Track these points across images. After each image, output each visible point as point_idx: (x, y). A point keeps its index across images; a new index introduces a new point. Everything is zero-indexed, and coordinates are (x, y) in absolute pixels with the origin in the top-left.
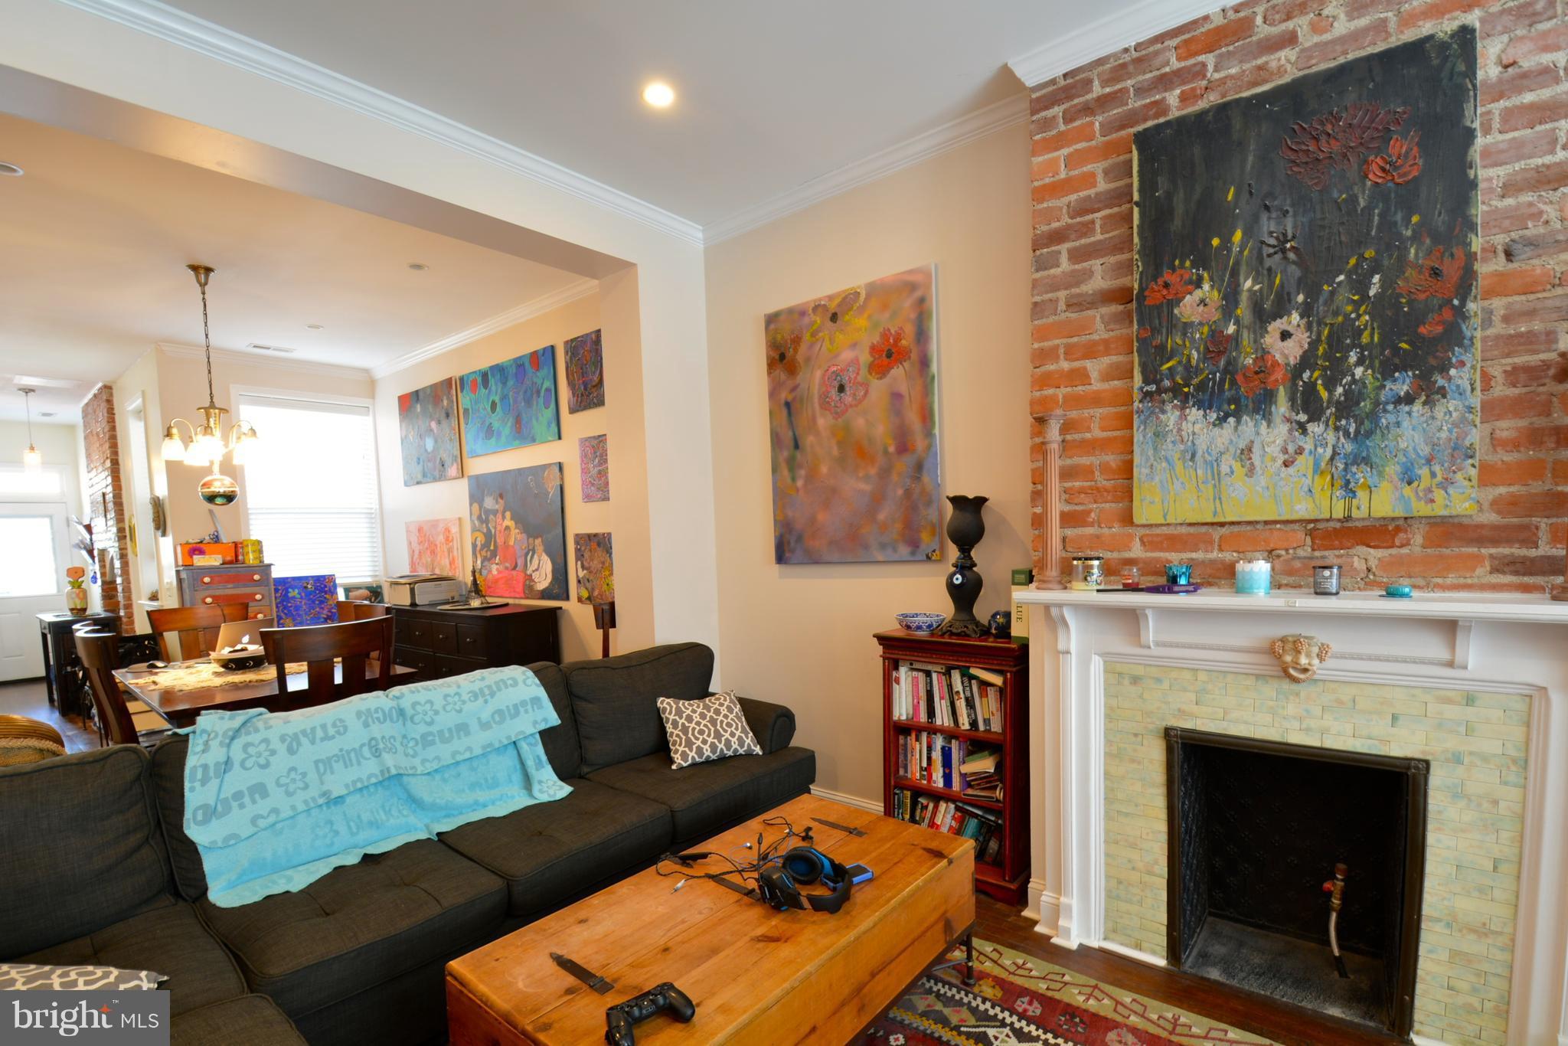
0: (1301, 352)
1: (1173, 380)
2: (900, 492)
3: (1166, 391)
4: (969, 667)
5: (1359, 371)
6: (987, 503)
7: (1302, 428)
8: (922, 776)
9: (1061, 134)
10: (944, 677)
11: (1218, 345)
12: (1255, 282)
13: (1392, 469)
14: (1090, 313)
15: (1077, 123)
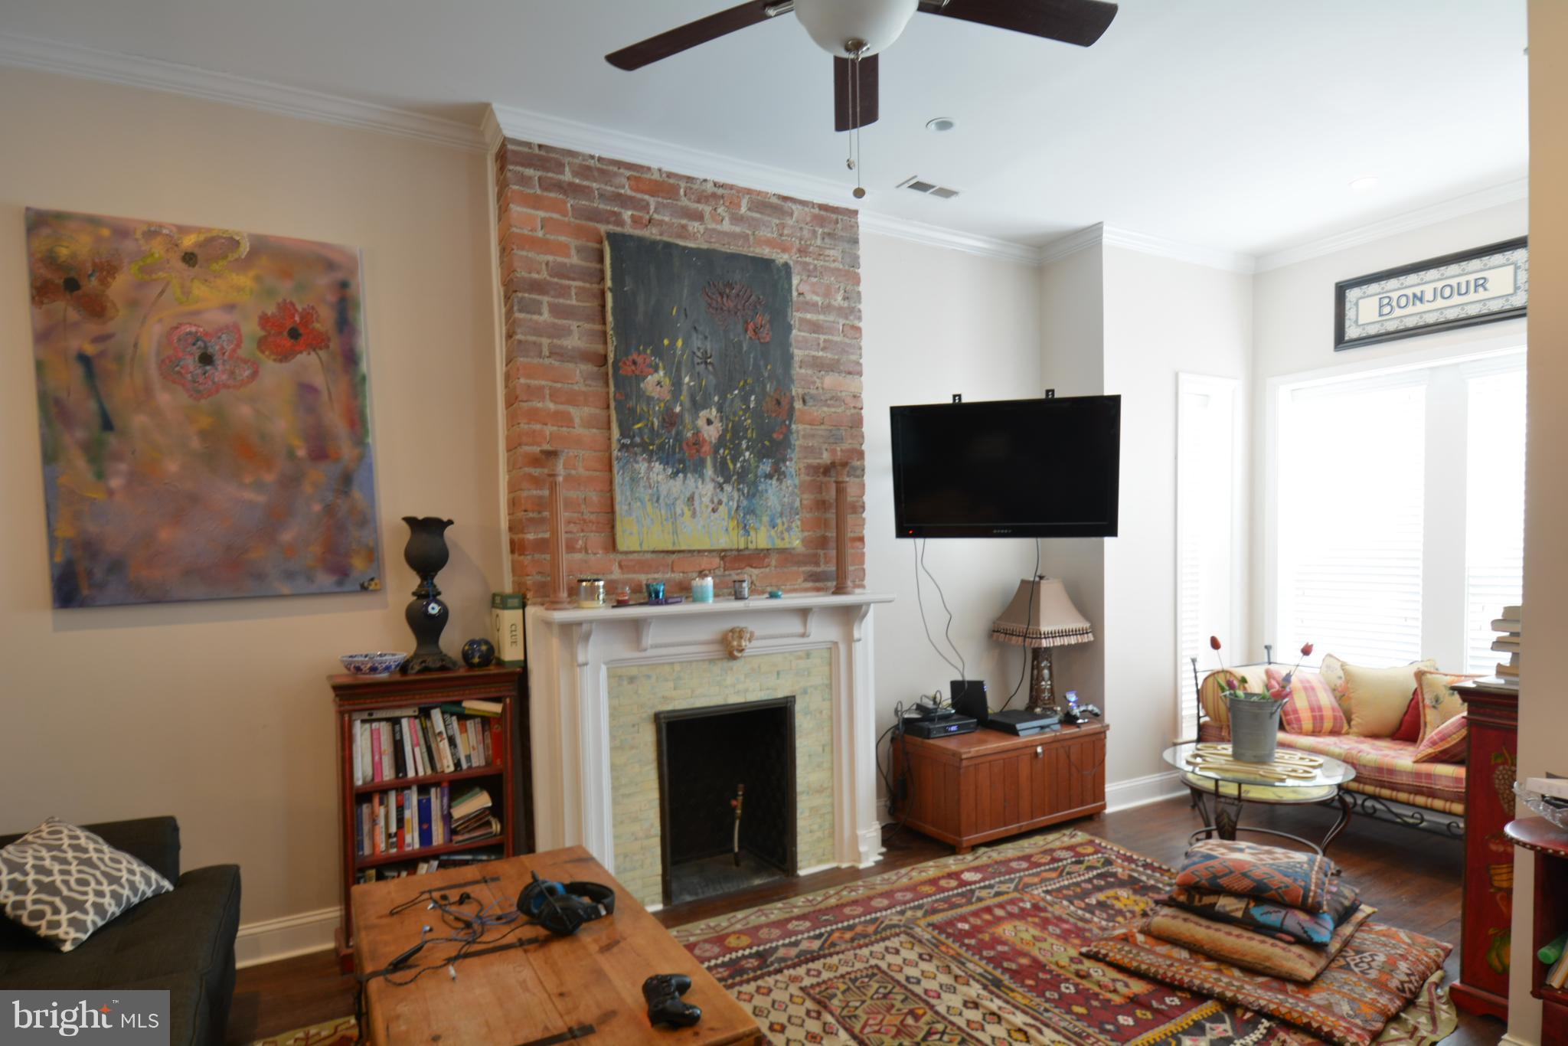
0: (717, 436)
1: (642, 439)
3: (637, 445)
4: (459, 703)
5: (747, 454)
7: (721, 487)
8: (389, 846)
9: (536, 196)
10: (417, 721)
11: (670, 420)
12: (691, 379)
14: (571, 366)
15: (552, 195)
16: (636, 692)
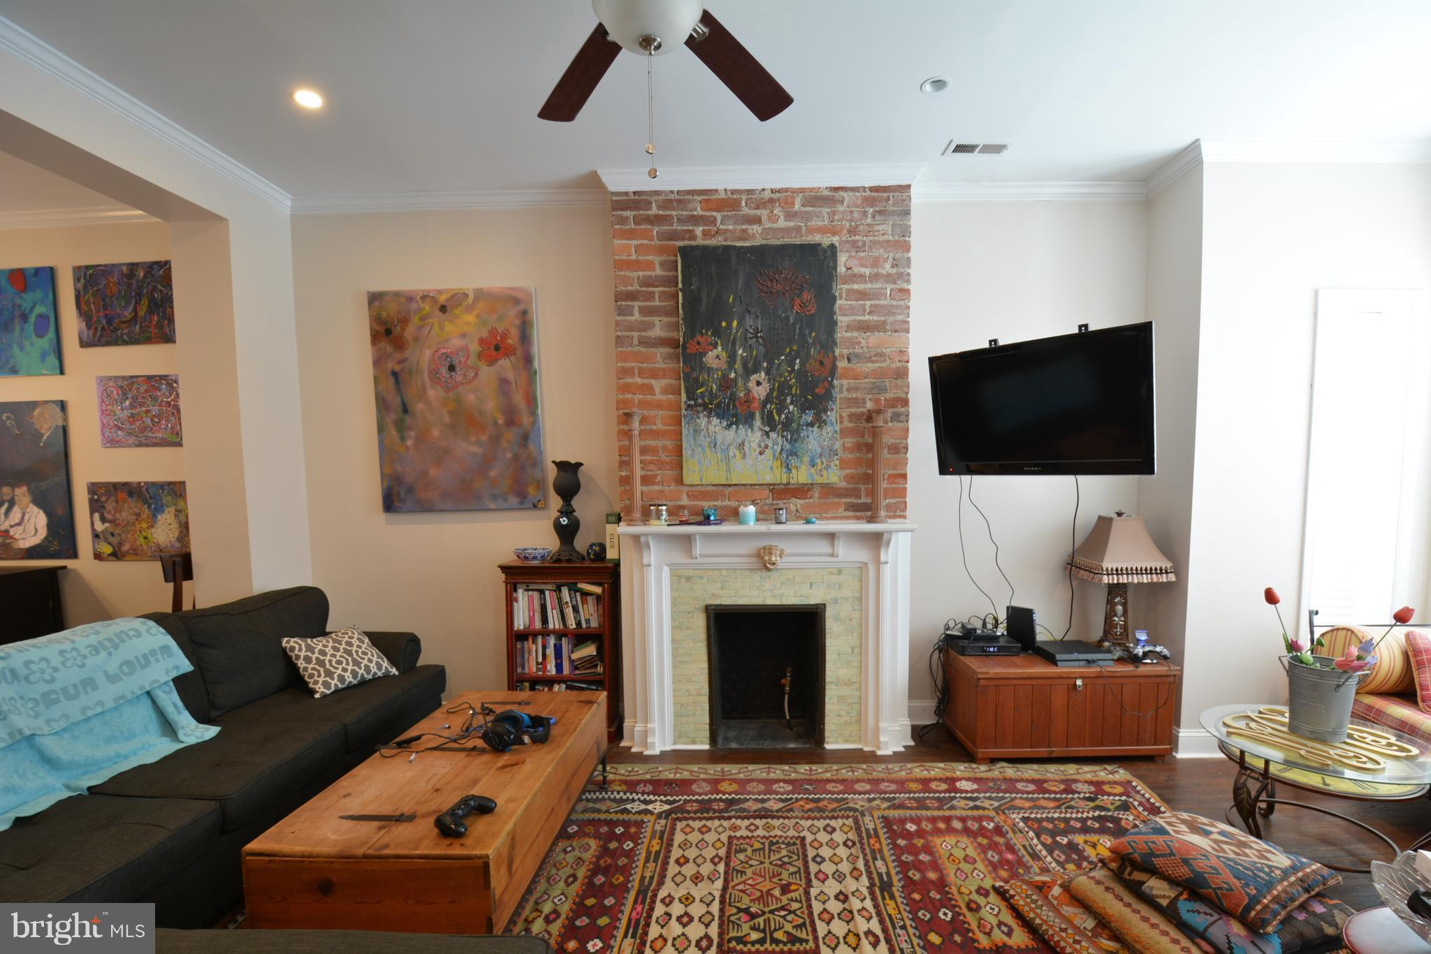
0: (765, 394)
1: (703, 400)
2: (509, 456)
3: (700, 405)
4: (576, 584)
5: (791, 407)
6: (581, 468)
7: (767, 434)
8: (538, 670)
9: (631, 230)
10: (554, 593)
11: (726, 384)
12: (744, 351)
13: (806, 459)
14: (654, 350)
15: (643, 227)
16: (692, 589)
